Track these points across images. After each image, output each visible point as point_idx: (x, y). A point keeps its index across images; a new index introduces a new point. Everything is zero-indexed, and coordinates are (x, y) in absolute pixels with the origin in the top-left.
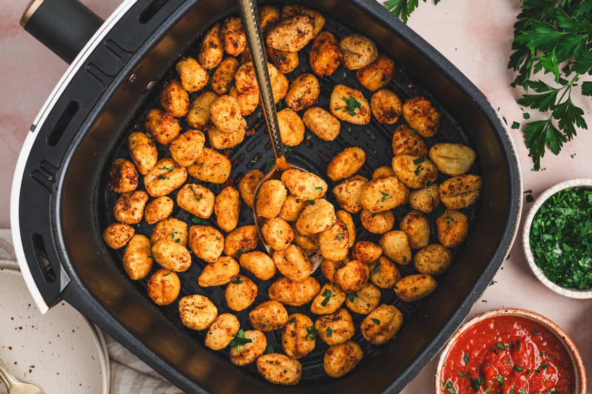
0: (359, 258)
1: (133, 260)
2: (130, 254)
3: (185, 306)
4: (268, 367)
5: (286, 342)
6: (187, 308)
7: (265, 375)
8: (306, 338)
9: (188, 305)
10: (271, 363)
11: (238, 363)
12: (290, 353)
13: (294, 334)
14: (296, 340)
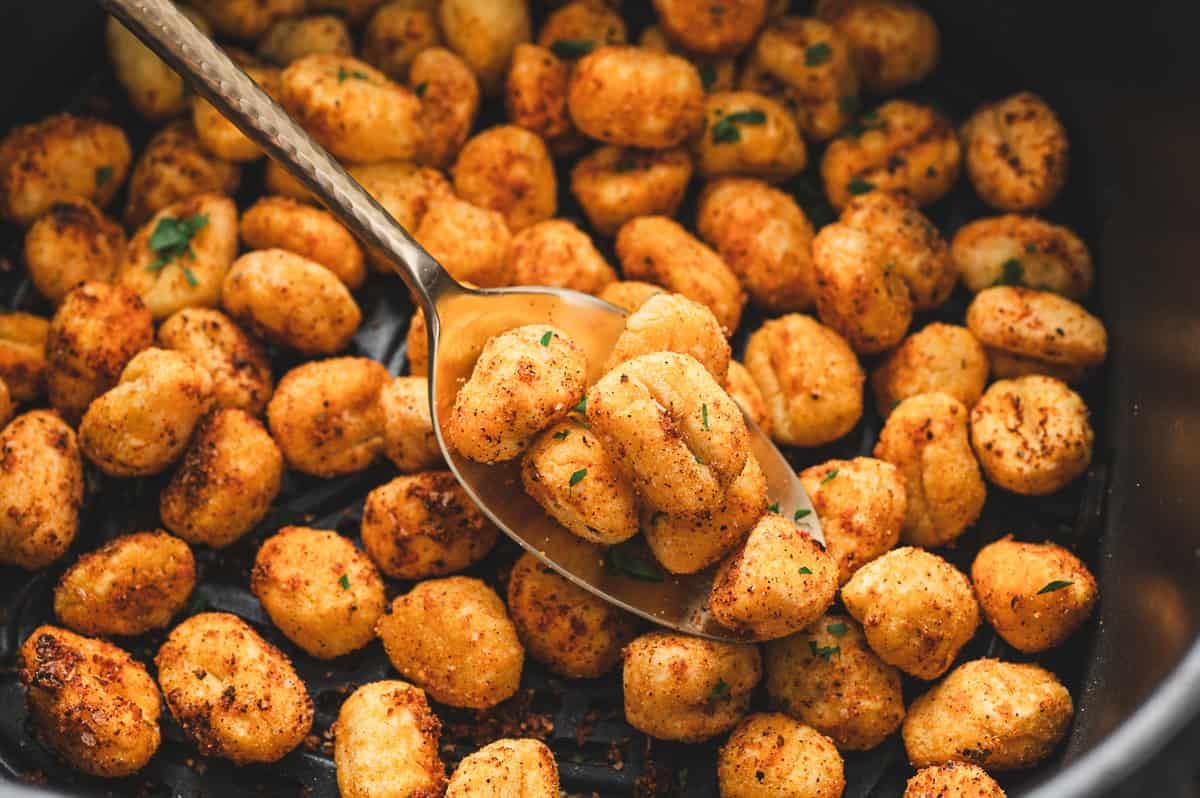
0: (560, 102)
1: (1005, 711)
2: (990, 731)
3: (1033, 451)
4: (1033, 160)
5: (931, 173)
6: (1035, 445)
7: (1063, 152)
8: (885, 128)
9: (1025, 444)
10: (1015, 163)
11: (1081, 251)
12: (952, 151)
13: (894, 163)
14: (907, 147)
